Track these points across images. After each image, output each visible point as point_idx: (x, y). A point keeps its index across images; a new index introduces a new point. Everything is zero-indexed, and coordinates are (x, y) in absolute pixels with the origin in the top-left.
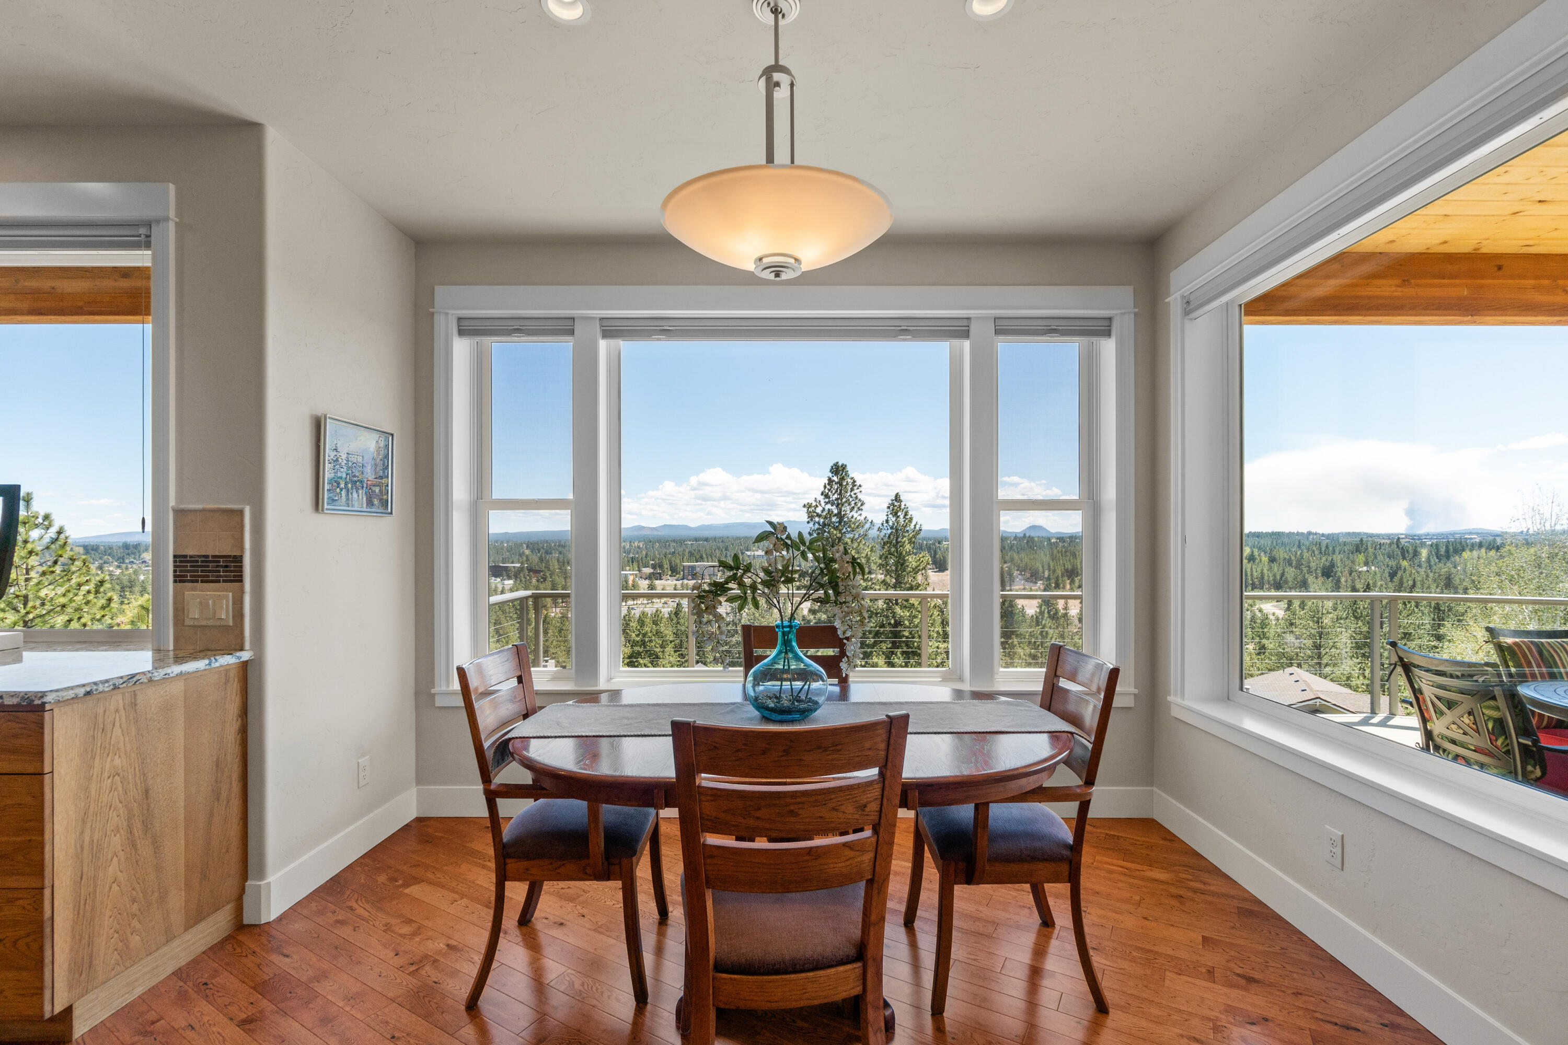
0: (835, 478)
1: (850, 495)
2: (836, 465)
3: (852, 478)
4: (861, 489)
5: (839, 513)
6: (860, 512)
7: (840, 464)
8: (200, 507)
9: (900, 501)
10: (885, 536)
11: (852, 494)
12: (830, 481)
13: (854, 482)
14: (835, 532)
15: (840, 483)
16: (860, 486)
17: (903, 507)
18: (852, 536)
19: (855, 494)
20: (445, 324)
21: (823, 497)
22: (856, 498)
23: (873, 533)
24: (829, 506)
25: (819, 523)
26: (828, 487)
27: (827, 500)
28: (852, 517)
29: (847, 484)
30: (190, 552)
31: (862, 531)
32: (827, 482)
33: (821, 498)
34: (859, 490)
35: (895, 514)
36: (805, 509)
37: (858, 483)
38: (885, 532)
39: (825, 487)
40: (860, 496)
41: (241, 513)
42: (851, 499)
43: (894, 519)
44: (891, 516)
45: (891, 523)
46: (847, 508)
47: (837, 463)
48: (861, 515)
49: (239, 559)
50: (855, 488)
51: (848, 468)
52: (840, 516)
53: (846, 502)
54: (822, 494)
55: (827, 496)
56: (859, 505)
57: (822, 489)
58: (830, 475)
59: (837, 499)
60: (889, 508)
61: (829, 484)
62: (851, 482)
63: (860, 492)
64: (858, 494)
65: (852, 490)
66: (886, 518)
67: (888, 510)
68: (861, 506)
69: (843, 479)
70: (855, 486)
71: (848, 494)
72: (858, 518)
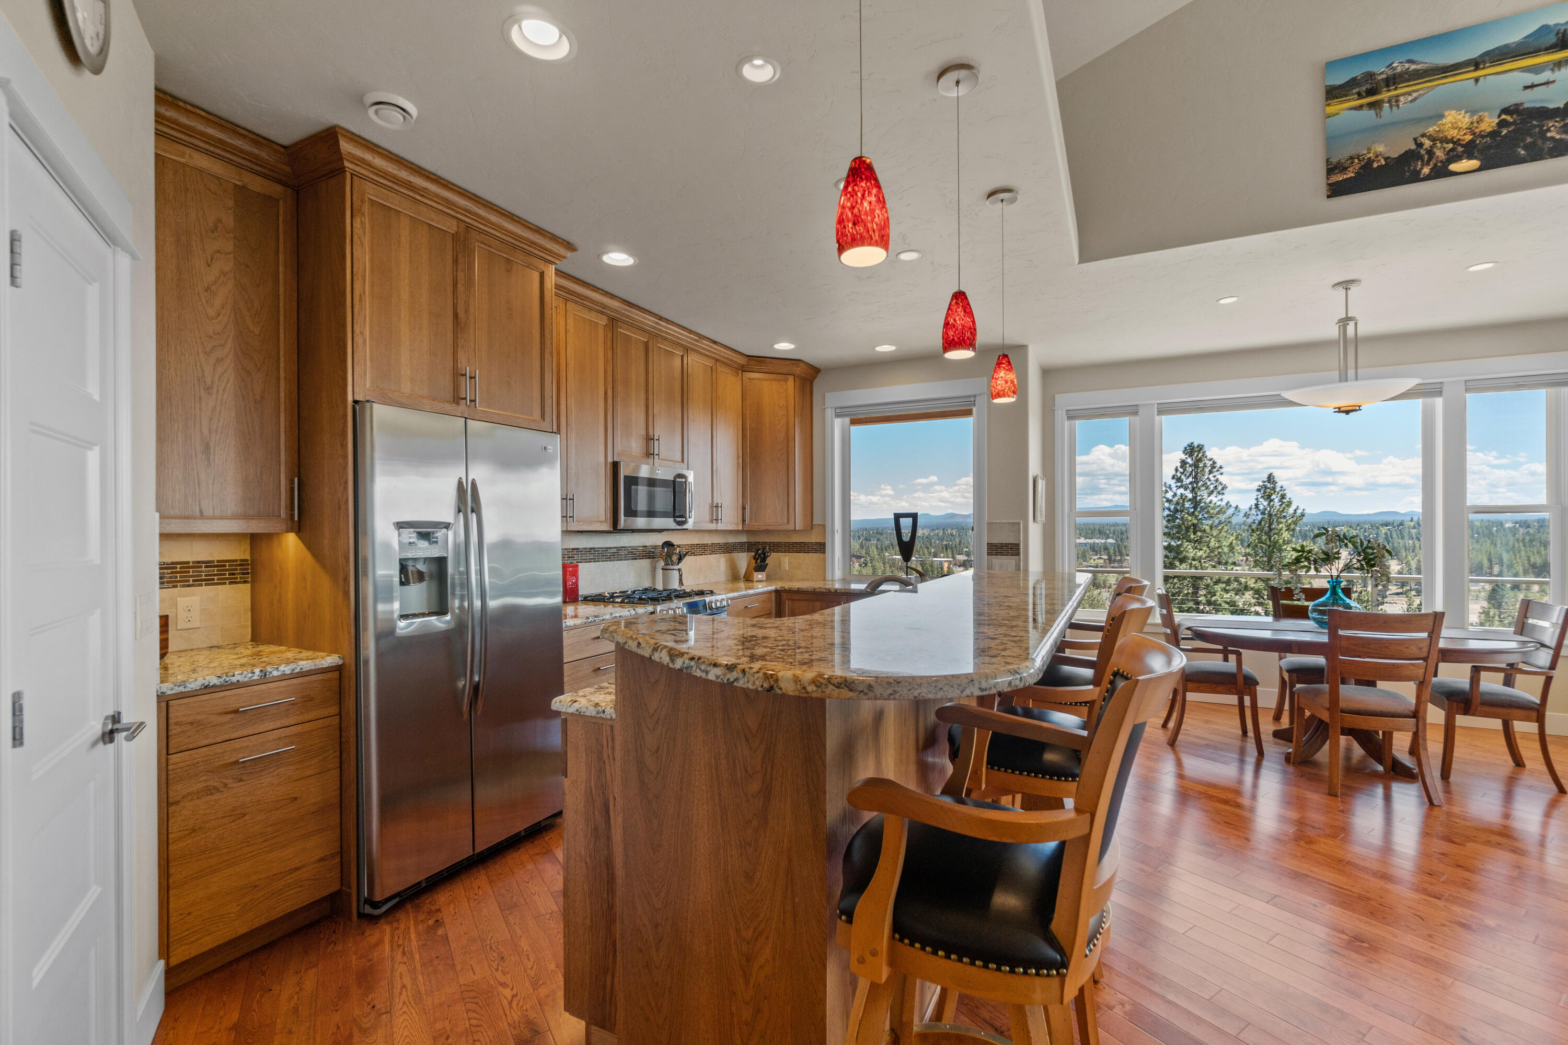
0: (1189, 460)
1: (1208, 478)
2: (1191, 446)
3: (1211, 460)
4: (1222, 471)
5: (1195, 498)
6: (1220, 497)
7: (1196, 444)
8: (1006, 521)
9: (1275, 483)
10: (1254, 522)
11: (1211, 476)
12: (1183, 463)
13: (1214, 463)
14: (1190, 518)
15: (1196, 466)
16: (1221, 467)
17: (1278, 489)
18: (1210, 522)
19: (1214, 477)
20: (1060, 415)
21: (1174, 481)
22: (1217, 480)
23: (1238, 519)
24: (1181, 491)
25: (1169, 509)
26: (1181, 470)
27: (1179, 484)
28: (1211, 502)
29: (1205, 466)
30: (994, 542)
31: (1222, 517)
32: (1179, 464)
33: (1173, 483)
34: (1219, 473)
35: (1268, 498)
37: (1218, 465)
38: (1254, 517)
39: (1177, 470)
40: (1221, 478)
41: (1019, 523)
42: (1209, 483)
43: (1266, 503)
44: (1261, 500)
45: (1261, 507)
46: (1203, 493)
47: (1192, 443)
48: (1221, 500)
49: (1018, 545)
50: (1215, 470)
51: (1206, 448)
52: (1196, 502)
53: (1203, 485)
54: (1173, 478)
55: (1179, 480)
56: (1220, 489)
57: (1173, 472)
58: (1183, 457)
59: (1191, 483)
60: (1259, 490)
61: (1181, 467)
62: (1209, 463)
63: (1221, 474)
64: (1219, 477)
65: (1210, 472)
66: (1255, 502)
67: (1259, 493)
68: (1223, 489)
69: (1200, 460)
70: (1215, 468)
71: (1206, 477)
72: (1218, 503)
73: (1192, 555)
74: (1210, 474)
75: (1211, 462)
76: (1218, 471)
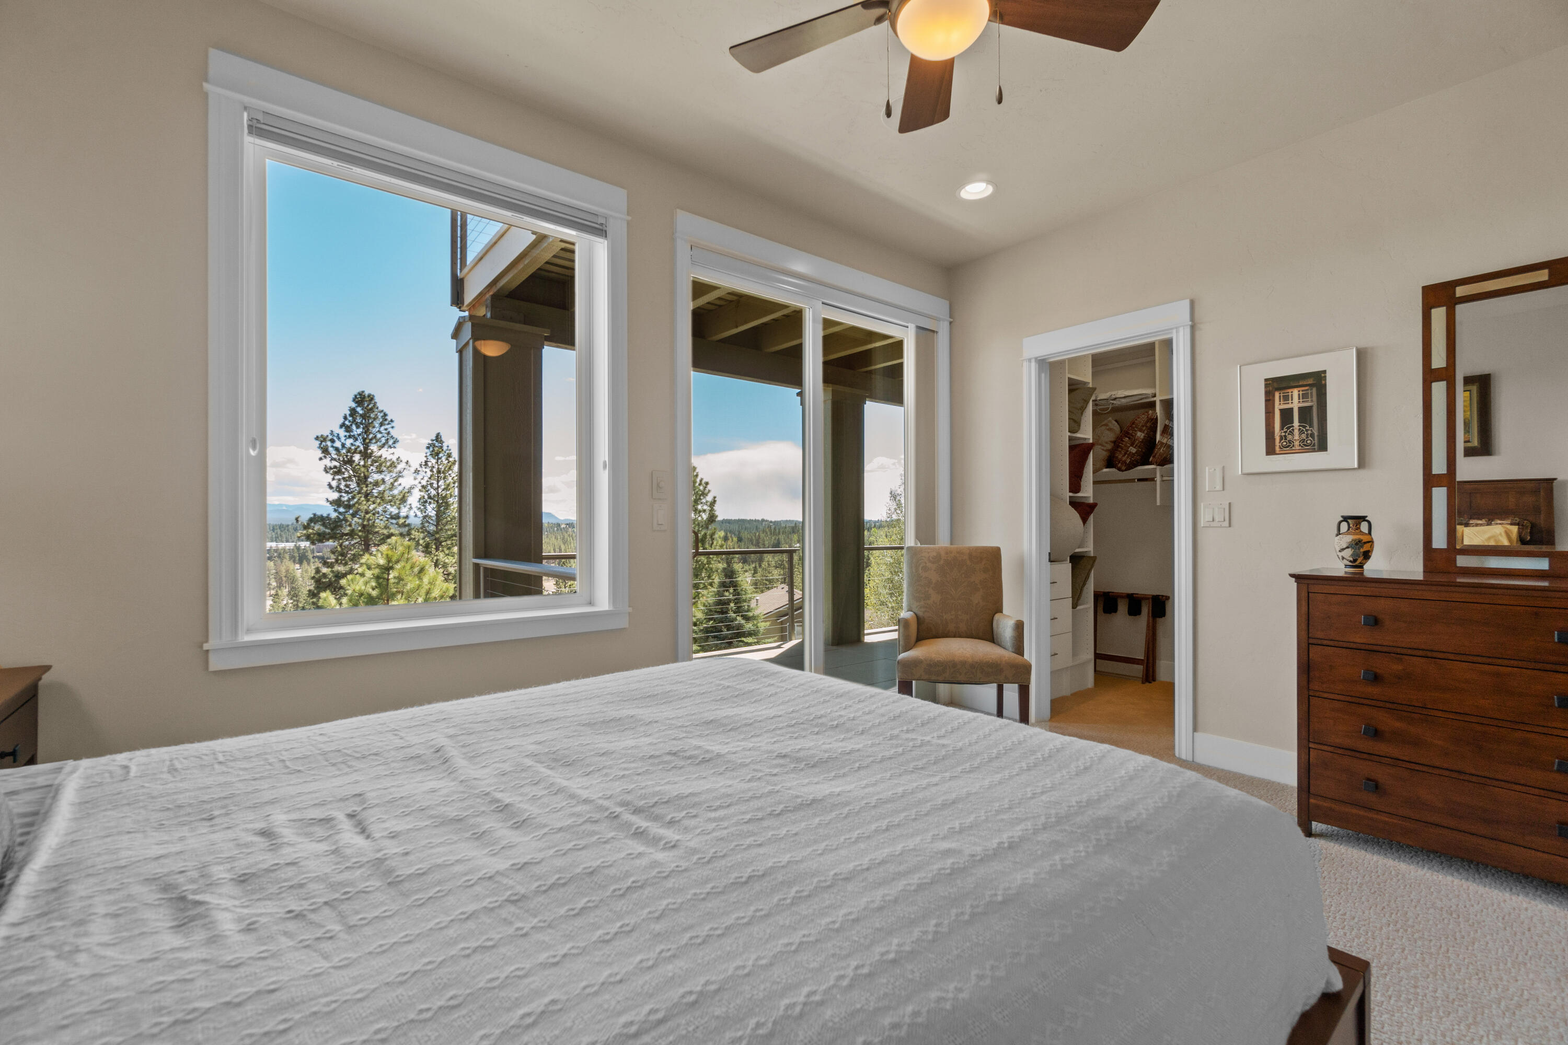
0: (359, 410)
1: (379, 432)
2: (361, 394)
3: (382, 411)
4: (393, 424)
5: (365, 450)
6: (392, 450)
7: (366, 393)
9: (441, 442)
11: (382, 428)
12: (353, 412)
13: (385, 415)
14: (362, 470)
15: (366, 416)
16: (392, 421)
17: (445, 448)
18: (380, 477)
19: (386, 429)
21: (343, 429)
22: (388, 433)
24: (349, 442)
25: (338, 460)
26: (350, 419)
27: (348, 434)
28: (382, 455)
29: (376, 417)
31: (394, 472)
32: (348, 413)
33: (340, 431)
34: (389, 426)
35: (436, 455)
36: (318, 443)
37: (389, 418)
38: (423, 474)
39: (345, 418)
40: (393, 432)
42: (379, 436)
43: (434, 461)
44: (430, 457)
45: (430, 464)
46: (373, 447)
47: (363, 392)
48: (393, 454)
50: (387, 422)
51: (377, 399)
52: (366, 455)
53: (374, 438)
54: (341, 426)
55: (348, 429)
56: (391, 442)
57: (342, 420)
58: (354, 405)
59: (361, 434)
60: (428, 448)
61: (351, 415)
62: (380, 415)
63: (393, 427)
64: (390, 430)
65: (381, 424)
66: (425, 459)
67: (428, 451)
68: (394, 443)
69: (371, 410)
70: (386, 420)
71: (377, 429)
72: (389, 458)
73: (366, 507)
74: (381, 426)
75: (382, 414)
76: (389, 424)
